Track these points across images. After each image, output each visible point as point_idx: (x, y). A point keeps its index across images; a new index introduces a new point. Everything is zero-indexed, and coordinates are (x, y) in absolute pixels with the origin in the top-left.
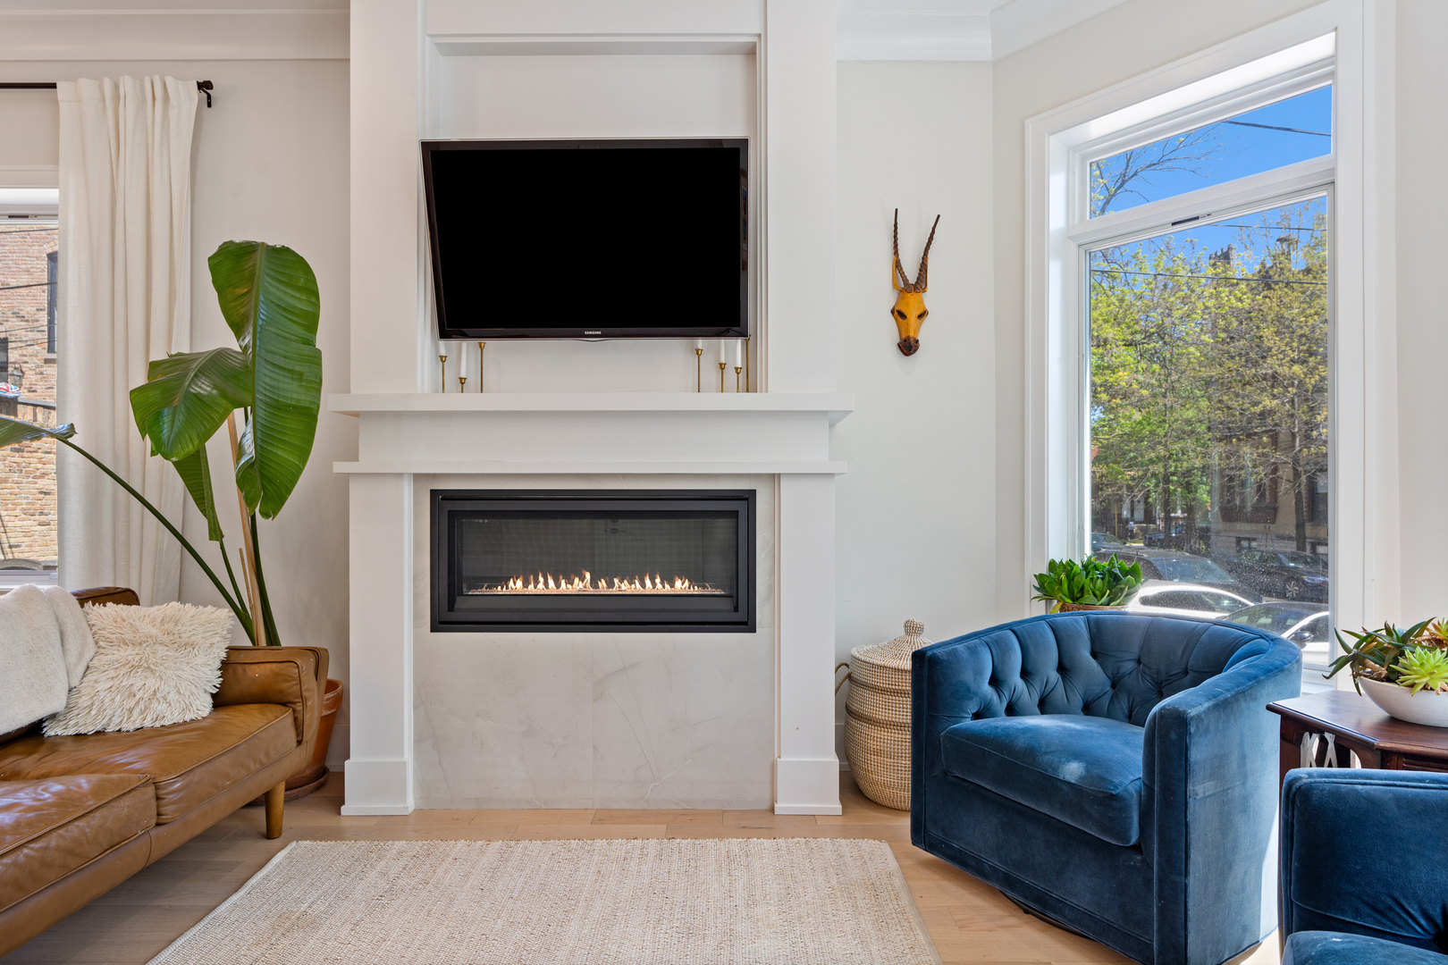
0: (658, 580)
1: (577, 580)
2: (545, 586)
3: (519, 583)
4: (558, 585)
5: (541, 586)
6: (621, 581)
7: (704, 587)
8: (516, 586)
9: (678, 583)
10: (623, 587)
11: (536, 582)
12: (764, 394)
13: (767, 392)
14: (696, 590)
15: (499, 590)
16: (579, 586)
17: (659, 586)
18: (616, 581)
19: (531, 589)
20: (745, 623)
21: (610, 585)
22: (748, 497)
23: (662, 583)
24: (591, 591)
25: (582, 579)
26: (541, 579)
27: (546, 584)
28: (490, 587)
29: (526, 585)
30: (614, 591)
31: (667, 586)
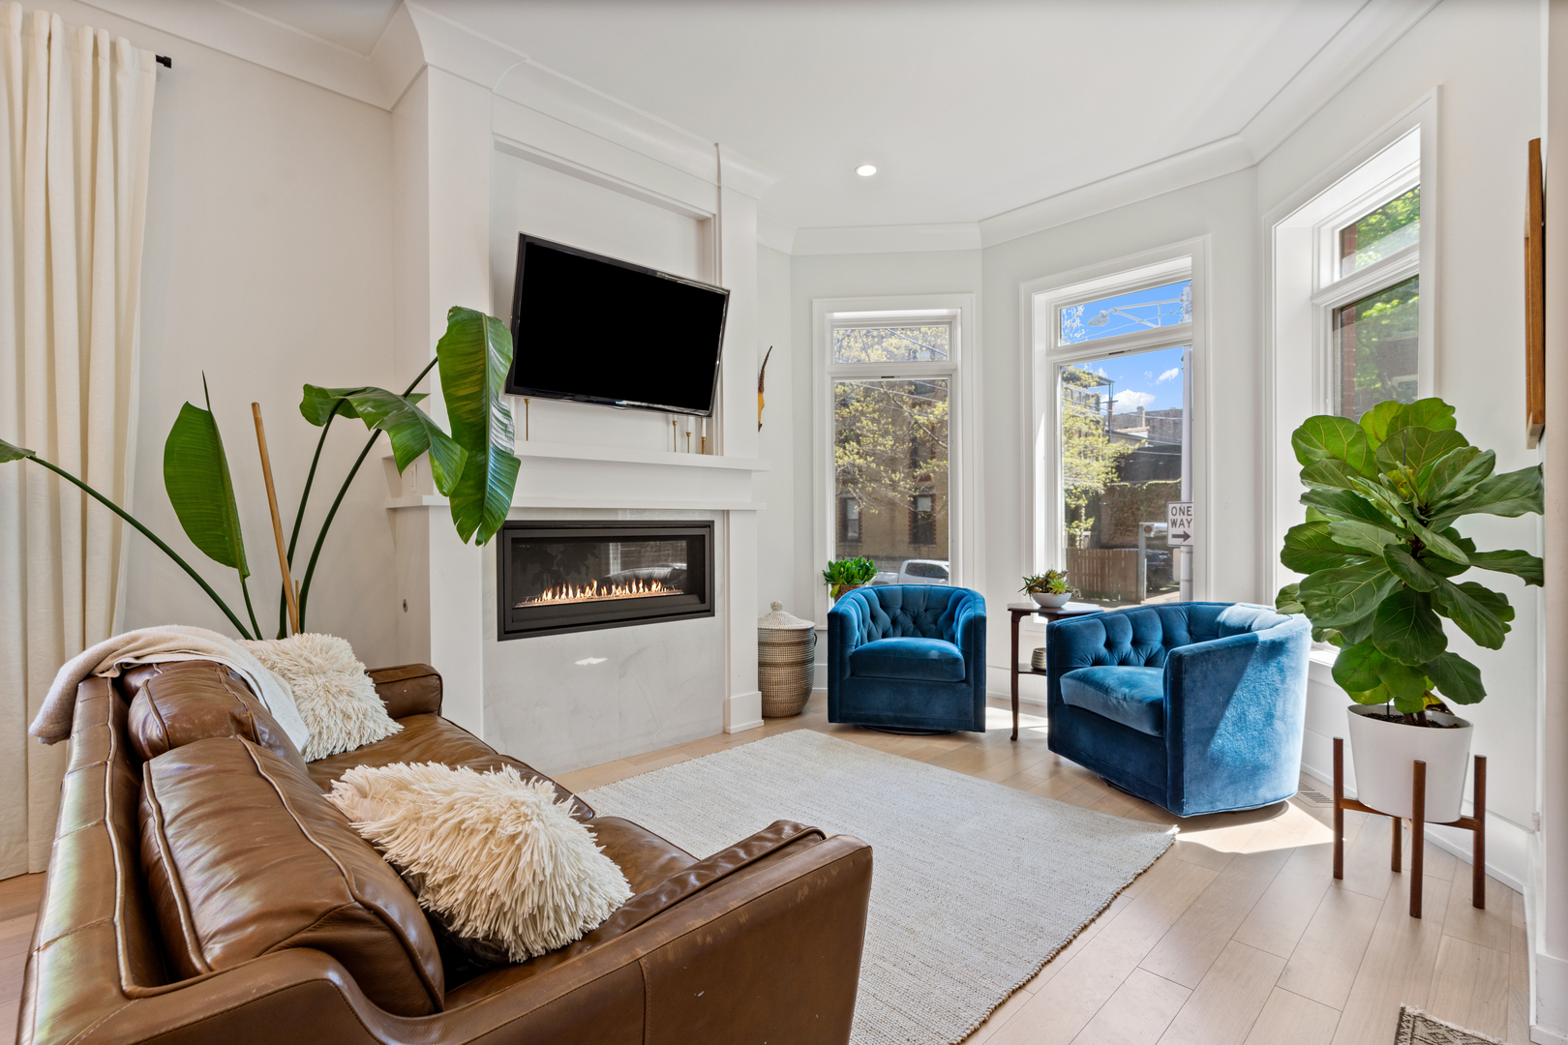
0: (641, 585)
1: (588, 588)
2: (568, 597)
3: (550, 594)
4: (575, 595)
5: (564, 596)
6: (617, 588)
7: (670, 589)
8: (548, 598)
9: (654, 586)
10: (618, 594)
11: (561, 593)
12: (719, 457)
13: (722, 455)
14: (665, 592)
15: (536, 603)
16: (589, 594)
17: (641, 590)
18: (614, 587)
19: (558, 600)
20: (709, 611)
21: (609, 592)
22: (709, 525)
23: (643, 587)
24: (596, 598)
25: (591, 589)
26: (564, 590)
27: (567, 594)
28: (530, 600)
29: (554, 596)
30: (612, 597)
31: (646, 590)
